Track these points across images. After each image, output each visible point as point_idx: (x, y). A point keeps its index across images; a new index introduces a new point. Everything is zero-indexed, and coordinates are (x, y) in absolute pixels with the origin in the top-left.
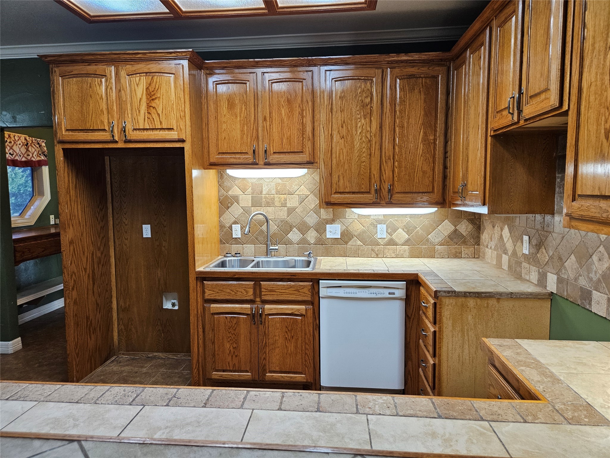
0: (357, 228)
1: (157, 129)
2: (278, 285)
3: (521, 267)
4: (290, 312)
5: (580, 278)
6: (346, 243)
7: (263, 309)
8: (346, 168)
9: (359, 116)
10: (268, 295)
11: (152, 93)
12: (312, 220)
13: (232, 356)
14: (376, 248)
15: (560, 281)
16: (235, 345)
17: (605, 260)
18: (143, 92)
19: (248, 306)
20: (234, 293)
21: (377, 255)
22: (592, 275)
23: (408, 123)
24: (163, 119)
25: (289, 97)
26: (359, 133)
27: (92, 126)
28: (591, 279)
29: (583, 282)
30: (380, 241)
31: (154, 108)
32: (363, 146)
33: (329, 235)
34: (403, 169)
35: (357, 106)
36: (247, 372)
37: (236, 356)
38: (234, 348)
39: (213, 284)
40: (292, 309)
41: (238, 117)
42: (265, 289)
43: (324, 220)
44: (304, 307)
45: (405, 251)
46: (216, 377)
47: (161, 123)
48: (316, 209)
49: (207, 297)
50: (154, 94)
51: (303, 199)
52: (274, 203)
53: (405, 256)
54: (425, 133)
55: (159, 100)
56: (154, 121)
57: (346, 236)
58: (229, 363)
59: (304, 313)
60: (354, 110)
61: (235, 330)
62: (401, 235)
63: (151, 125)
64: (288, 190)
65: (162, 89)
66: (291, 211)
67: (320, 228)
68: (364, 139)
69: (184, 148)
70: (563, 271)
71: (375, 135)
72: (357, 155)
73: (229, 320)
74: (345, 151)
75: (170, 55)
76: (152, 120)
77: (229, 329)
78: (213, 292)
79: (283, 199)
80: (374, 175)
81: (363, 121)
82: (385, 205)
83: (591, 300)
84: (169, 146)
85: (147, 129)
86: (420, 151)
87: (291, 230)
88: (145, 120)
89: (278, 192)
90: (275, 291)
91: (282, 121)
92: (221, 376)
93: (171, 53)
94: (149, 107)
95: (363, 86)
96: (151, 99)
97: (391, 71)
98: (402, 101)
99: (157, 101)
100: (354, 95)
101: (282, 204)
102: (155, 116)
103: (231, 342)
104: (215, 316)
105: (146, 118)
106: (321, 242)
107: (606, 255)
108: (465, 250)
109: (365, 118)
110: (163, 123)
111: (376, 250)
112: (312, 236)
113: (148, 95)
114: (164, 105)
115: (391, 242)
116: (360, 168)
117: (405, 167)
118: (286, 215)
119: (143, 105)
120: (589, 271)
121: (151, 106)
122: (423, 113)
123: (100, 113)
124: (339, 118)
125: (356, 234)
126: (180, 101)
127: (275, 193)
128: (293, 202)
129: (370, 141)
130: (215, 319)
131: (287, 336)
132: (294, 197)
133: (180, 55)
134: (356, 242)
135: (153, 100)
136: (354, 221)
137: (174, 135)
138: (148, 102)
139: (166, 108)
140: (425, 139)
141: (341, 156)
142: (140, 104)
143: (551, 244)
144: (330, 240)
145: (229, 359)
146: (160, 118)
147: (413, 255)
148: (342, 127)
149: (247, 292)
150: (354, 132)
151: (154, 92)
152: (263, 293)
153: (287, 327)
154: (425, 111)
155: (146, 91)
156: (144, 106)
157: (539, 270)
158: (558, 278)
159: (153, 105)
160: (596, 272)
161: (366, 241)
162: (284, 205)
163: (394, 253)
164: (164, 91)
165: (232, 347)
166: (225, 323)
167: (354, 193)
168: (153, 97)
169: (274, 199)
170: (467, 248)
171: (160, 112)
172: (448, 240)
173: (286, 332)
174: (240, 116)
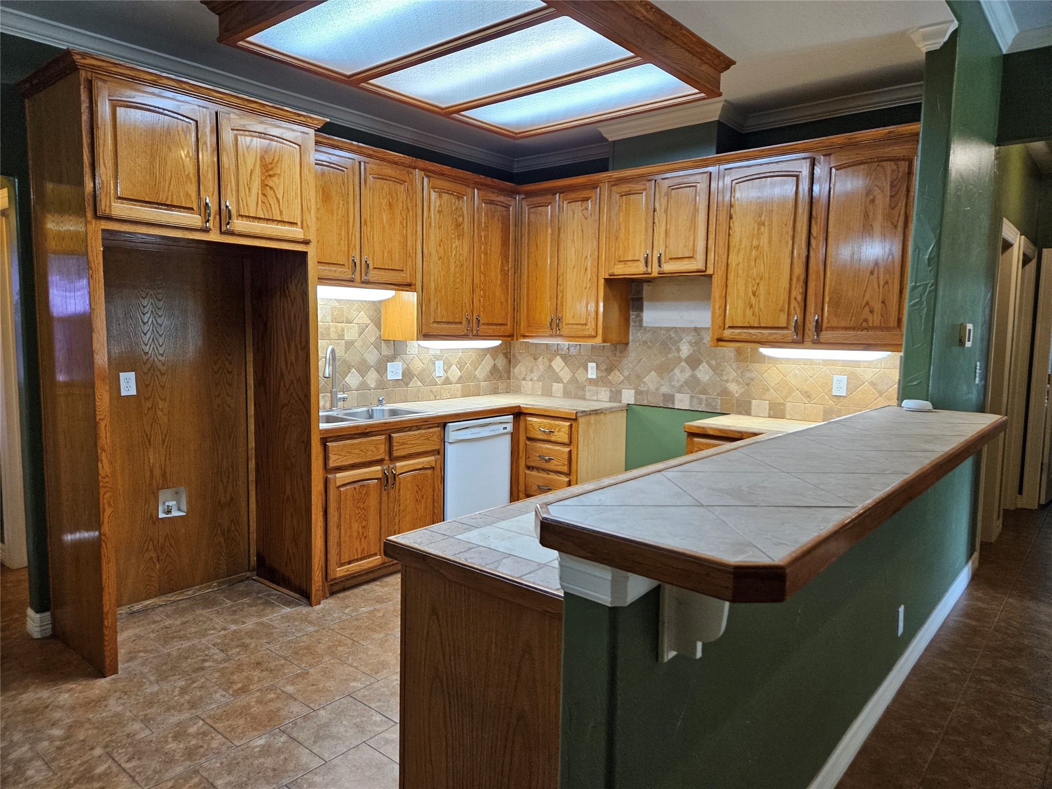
0: (417, 366)
1: (273, 220)
2: (410, 436)
3: (584, 391)
4: (420, 467)
5: (662, 387)
6: (407, 384)
7: (395, 468)
8: (443, 294)
9: (453, 236)
10: (399, 449)
11: (270, 166)
12: (372, 357)
13: (361, 540)
14: (435, 388)
15: (638, 393)
16: (364, 523)
17: (687, 371)
18: (256, 160)
19: (379, 468)
20: (363, 454)
21: (435, 397)
22: (675, 383)
23: (490, 249)
24: (284, 207)
25: (391, 200)
26: (453, 254)
27: (170, 199)
28: (674, 386)
29: (665, 389)
30: (437, 379)
31: (271, 188)
32: (457, 270)
33: (390, 376)
34: (487, 298)
35: (452, 224)
36: (376, 554)
37: (365, 537)
38: (363, 527)
39: (338, 446)
40: (423, 463)
41: (335, 215)
42: (397, 443)
43: (386, 356)
44: (433, 458)
45: (458, 390)
46: (342, 574)
47: (281, 212)
48: (376, 342)
49: (332, 464)
50: (272, 169)
51: (362, 329)
52: (329, 335)
53: (458, 396)
54: (502, 263)
55: (278, 179)
56: (271, 207)
57: (408, 375)
58: (357, 550)
59: (433, 465)
60: (450, 229)
61: (364, 503)
62: (455, 373)
63: (266, 214)
64: (346, 317)
65: (283, 162)
66: (349, 345)
67: (381, 369)
68: (457, 262)
69: (306, 253)
70: (642, 385)
71: (466, 260)
72: (452, 280)
73: (358, 491)
74: (442, 274)
75: (298, 118)
76: (268, 206)
77: (358, 503)
78: (340, 457)
79: (340, 329)
80: (465, 303)
81: (457, 242)
82: (472, 337)
83: (674, 399)
84: (287, 248)
85: (260, 218)
86: (499, 282)
87: (349, 371)
88: (257, 204)
89: (335, 320)
90: (407, 444)
91: (384, 227)
92: (348, 571)
93: (299, 115)
94: (264, 185)
95: (457, 204)
96: (267, 174)
97: (478, 193)
98: (486, 227)
99: (275, 179)
100: (450, 211)
101: (338, 335)
102: (273, 201)
103: (359, 520)
104: (342, 489)
105: (260, 202)
106: (382, 385)
107: (688, 367)
108: (502, 385)
109: (458, 240)
110: (284, 213)
111: (434, 391)
112: (372, 378)
113: (263, 168)
114: (286, 186)
115: (447, 381)
116: (455, 295)
117: (489, 297)
118: (343, 352)
119: (255, 181)
120: (671, 380)
121: (267, 185)
122: (500, 243)
123: (185, 180)
124: (438, 235)
125: (416, 373)
126: (307, 186)
127: (330, 321)
128: (351, 333)
129: (462, 265)
130: (342, 493)
131: (417, 497)
132: (353, 326)
133: (310, 121)
134: (416, 383)
135: (270, 176)
136: (414, 357)
137: (296, 233)
138: (263, 179)
139: (289, 192)
140: (502, 270)
141: (439, 280)
142: (251, 178)
143: (626, 367)
144: (391, 382)
145: (357, 544)
146: (279, 205)
147: (465, 395)
148: (440, 246)
149: (378, 449)
150: (450, 253)
151: (273, 165)
152: (395, 448)
153: (417, 486)
154: (502, 240)
155: (261, 160)
156: (257, 183)
157: (611, 390)
158: (636, 392)
159: (271, 183)
160: (678, 381)
161: (425, 381)
162: (341, 337)
163: (449, 393)
164: (286, 167)
165: (360, 527)
166: (353, 496)
167: (449, 323)
168: (271, 173)
169: (329, 329)
170: (502, 383)
171: (280, 197)
172: (490, 375)
173: (417, 492)
174: (338, 214)
